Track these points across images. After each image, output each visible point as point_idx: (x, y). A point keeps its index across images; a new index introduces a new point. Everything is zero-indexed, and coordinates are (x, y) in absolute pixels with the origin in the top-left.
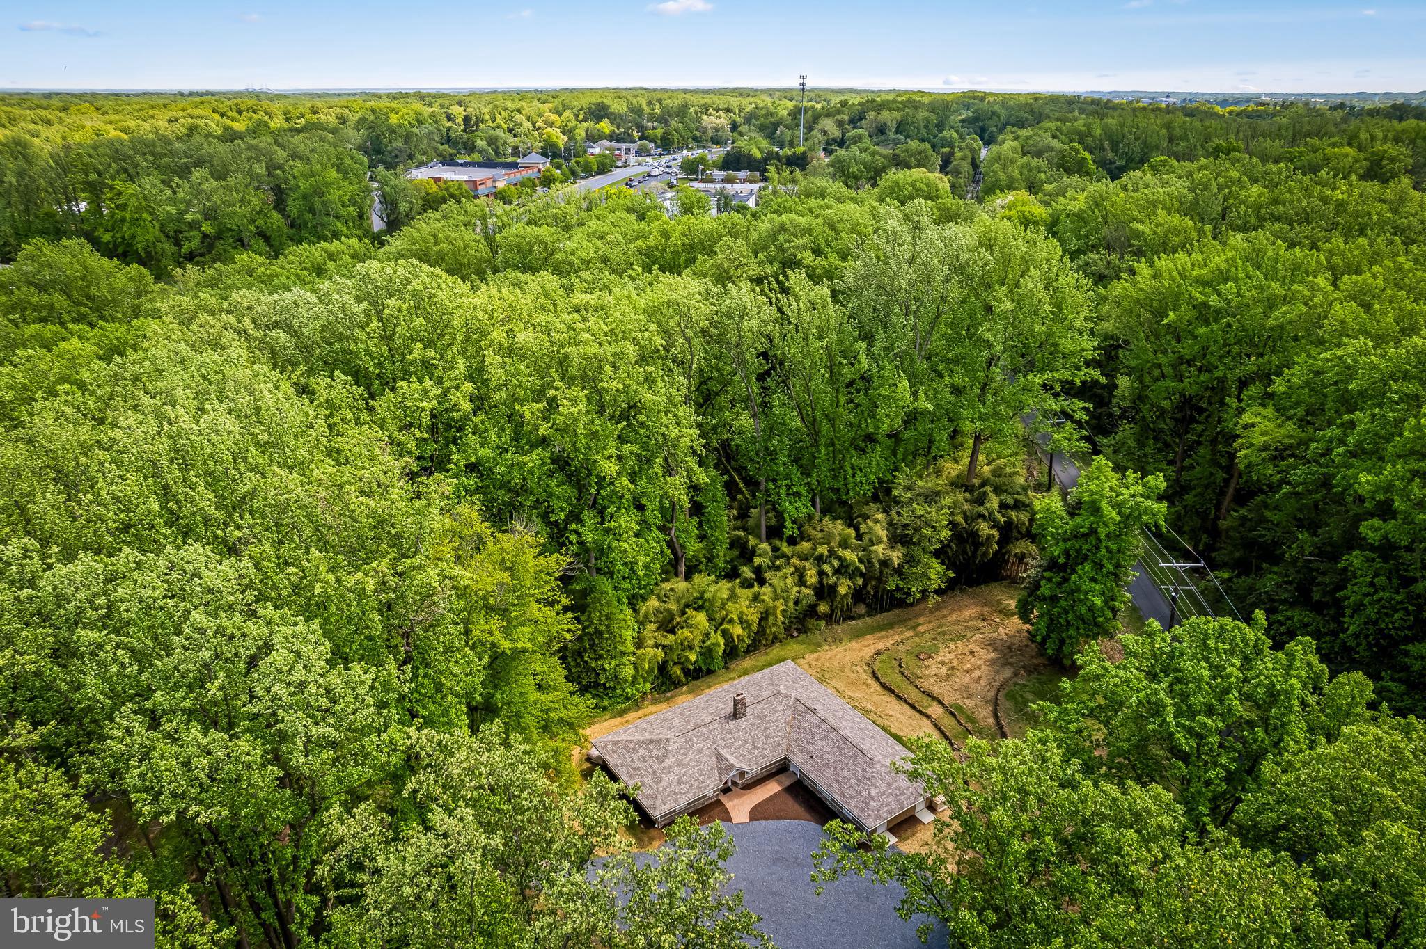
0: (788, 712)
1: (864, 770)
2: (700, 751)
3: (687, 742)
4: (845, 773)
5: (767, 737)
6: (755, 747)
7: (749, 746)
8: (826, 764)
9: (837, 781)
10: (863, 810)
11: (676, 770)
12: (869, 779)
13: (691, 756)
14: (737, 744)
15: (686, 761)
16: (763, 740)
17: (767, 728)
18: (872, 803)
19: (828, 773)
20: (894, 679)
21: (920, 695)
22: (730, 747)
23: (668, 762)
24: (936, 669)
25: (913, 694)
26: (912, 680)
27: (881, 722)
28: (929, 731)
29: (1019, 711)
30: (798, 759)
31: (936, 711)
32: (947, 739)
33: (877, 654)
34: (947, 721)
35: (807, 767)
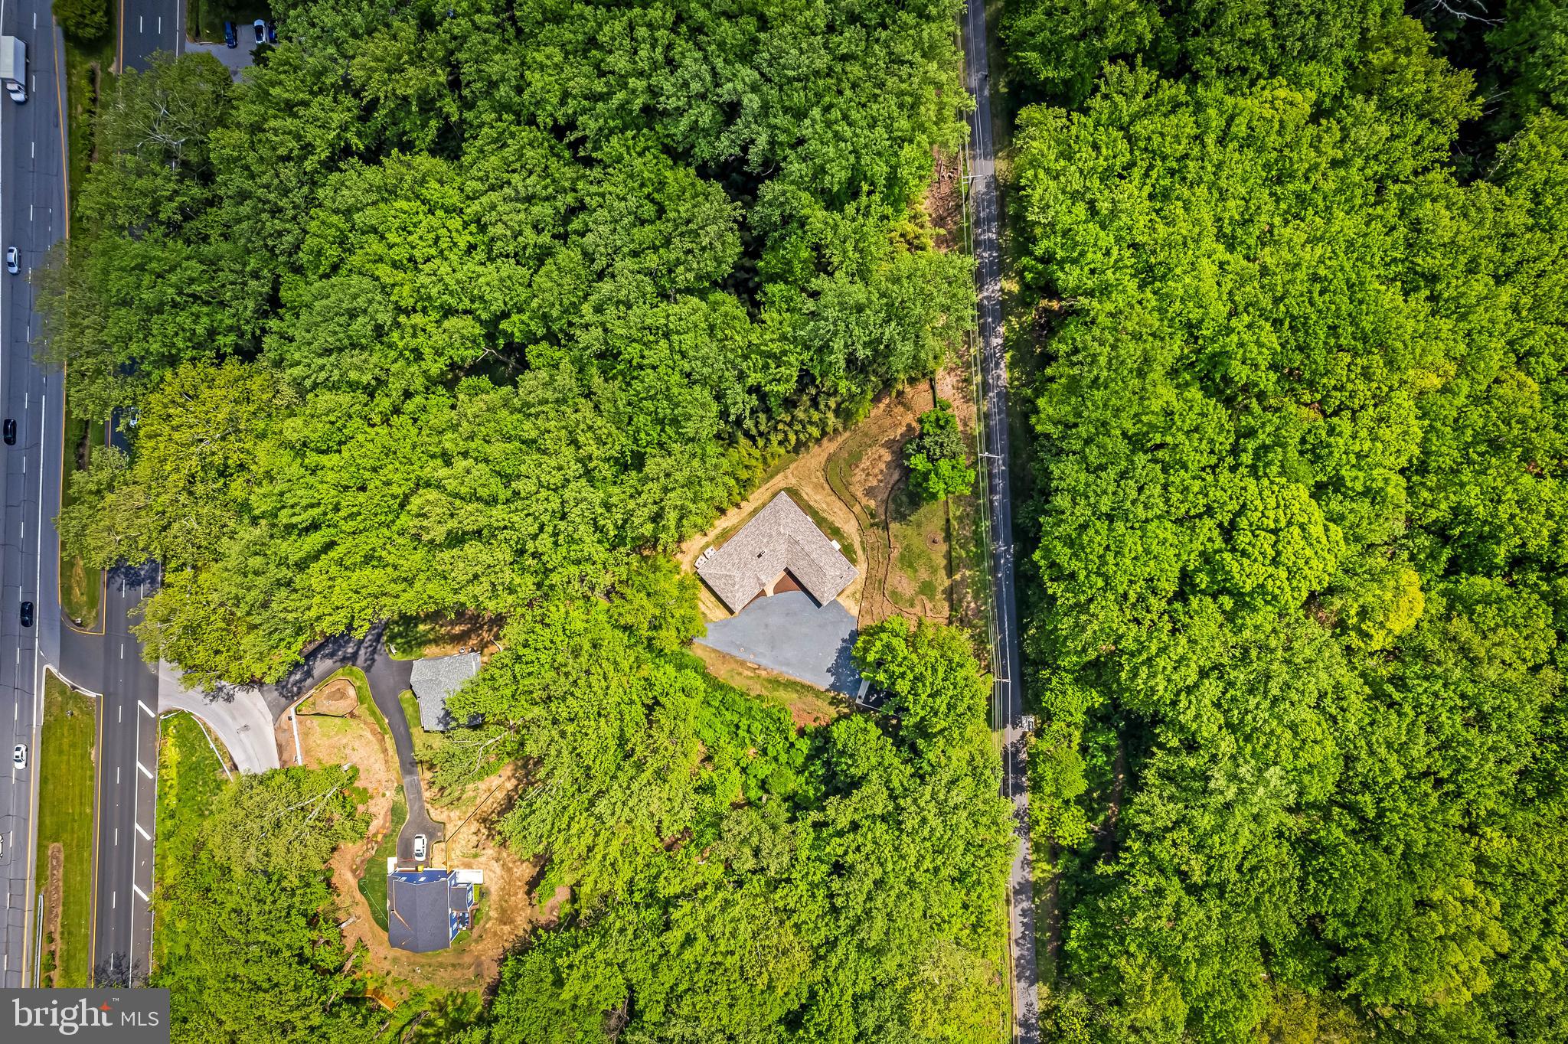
0: (786, 543)
1: (822, 578)
2: (749, 577)
3: (742, 575)
4: (813, 579)
5: (778, 560)
6: (773, 567)
7: (771, 567)
8: (806, 574)
9: (810, 582)
10: (821, 597)
11: (741, 590)
12: (824, 583)
13: (746, 581)
14: (765, 569)
15: (744, 585)
16: (776, 562)
17: (777, 555)
18: (826, 595)
19: (806, 577)
20: (836, 482)
21: (850, 497)
22: (762, 571)
23: (736, 588)
24: (859, 476)
25: (847, 496)
26: (847, 486)
27: (830, 518)
28: (854, 522)
29: (897, 511)
30: (792, 569)
31: (857, 509)
32: (861, 529)
33: (829, 459)
34: (863, 516)
35: (796, 574)
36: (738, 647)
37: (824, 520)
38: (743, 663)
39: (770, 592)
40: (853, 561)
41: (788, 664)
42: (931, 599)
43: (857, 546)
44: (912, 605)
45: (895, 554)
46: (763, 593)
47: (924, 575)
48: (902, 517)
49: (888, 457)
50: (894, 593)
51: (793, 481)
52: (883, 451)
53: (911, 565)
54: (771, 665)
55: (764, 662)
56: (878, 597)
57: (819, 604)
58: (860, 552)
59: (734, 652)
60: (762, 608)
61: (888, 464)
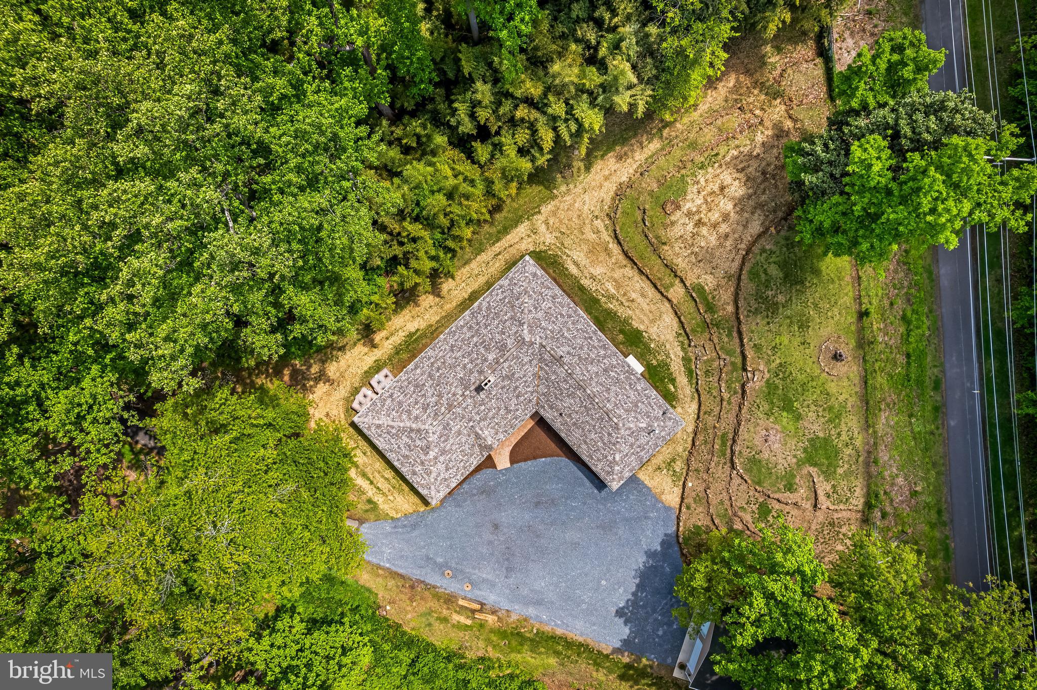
0: (535, 362)
1: (609, 434)
2: (459, 433)
3: (445, 428)
4: (593, 436)
5: (518, 397)
6: (508, 411)
7: (502, 412)
8: (574, 424)
9: (585, 442)
10: (608, 473)
11: (442, 459)
12: (614, 444)
13: (451, 441)
14: (491, 414)
15: (448, 448)
16: (514, 401)
17: (517, 387)
18: (617, 468)
19: (577, 433)
20: (635, 240)
21: (663, 269)
22: (484, 419)
23: (432, 454)
24: (682, 226)
25: (655, 268)
26: (656, 246)
27: (623, 312)
28: (669, 319)
29: (760, 297)
30: (548, 415)
31: (677, 292)
32: (685, 333)
33: (619, 195)
34: (688, 308)
35: (557, 425)
36: (441, 568)
37: (611, 315)
38: (450, 600)
39: (503, 461)
40: (670, 398)
41: (539, 603)
42: (828, 474)
43: (677, 367)
44: (790, 488)
45: (756, 384)
46: (489, 463)
47: (814, 425)
48: (770, 308)
49: (737, 189)
50: (754, 462)
51: (548, 238)
52: (727, 177)
53: (787, 406)
54: (505, 605)
55: (491, 598)
56: (721, 471)
57: (600, 484)
58: (682, 379)
59: (433, 579)
60: (485, 491)
61: (740, 203)
